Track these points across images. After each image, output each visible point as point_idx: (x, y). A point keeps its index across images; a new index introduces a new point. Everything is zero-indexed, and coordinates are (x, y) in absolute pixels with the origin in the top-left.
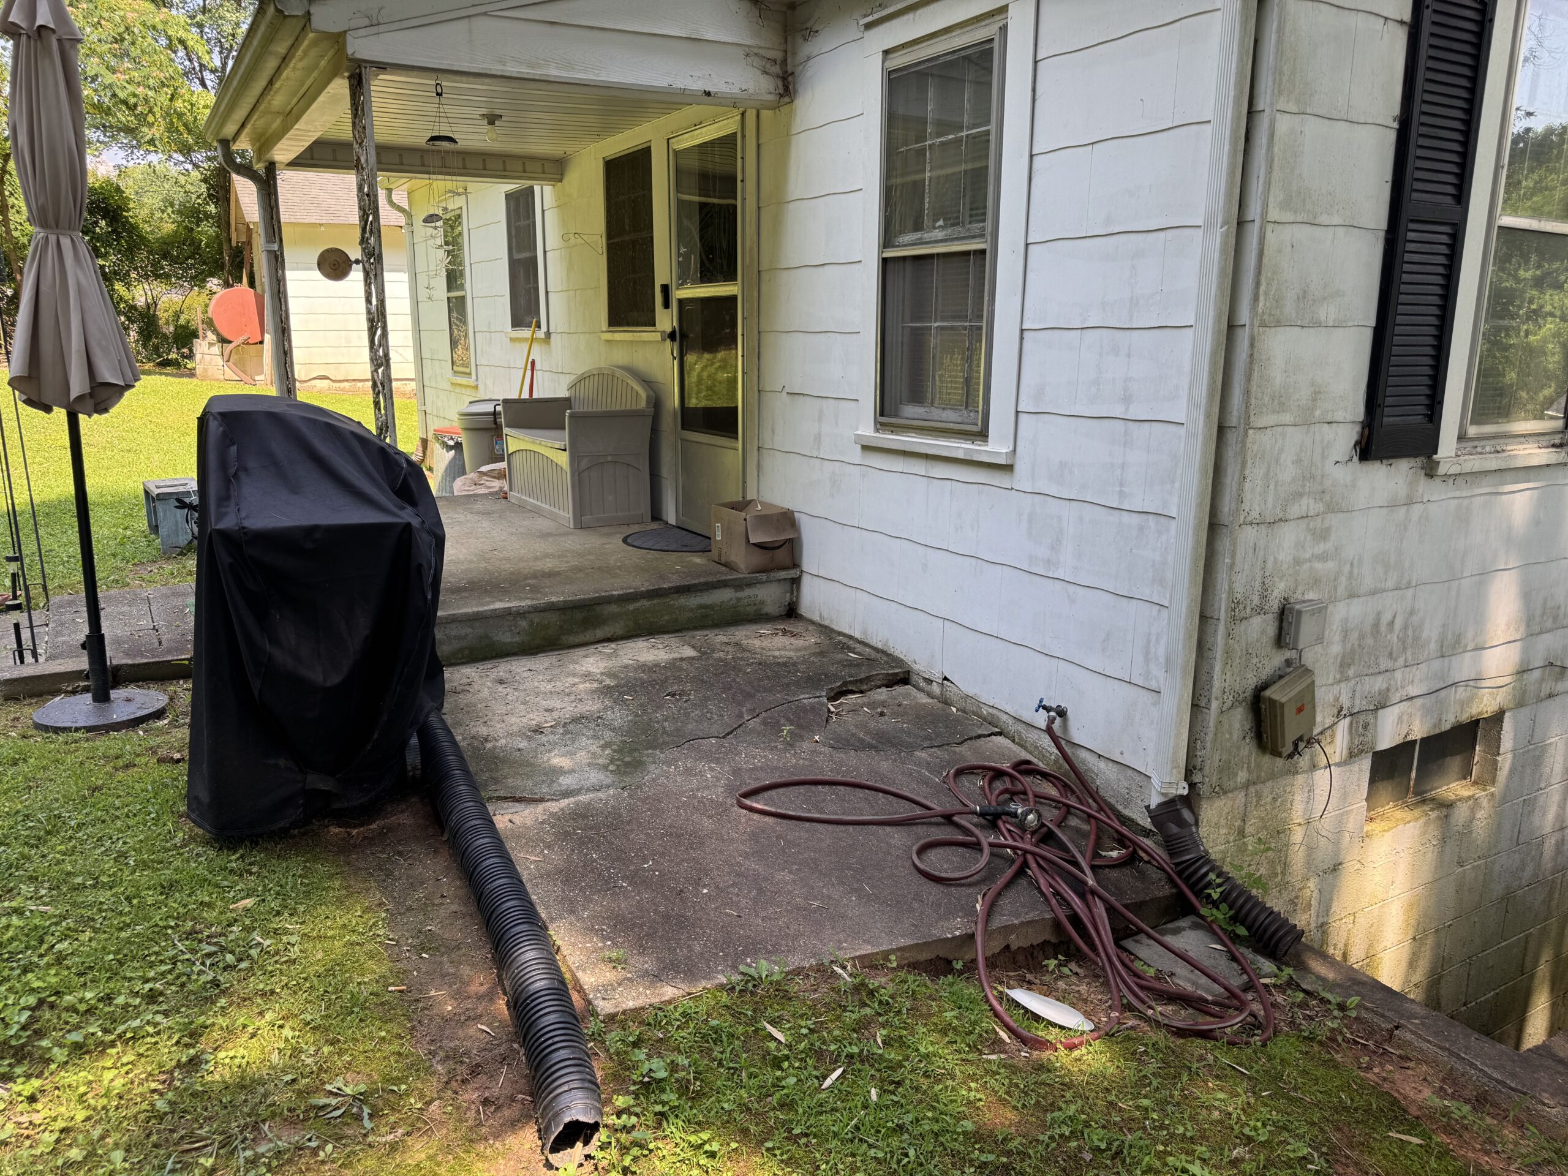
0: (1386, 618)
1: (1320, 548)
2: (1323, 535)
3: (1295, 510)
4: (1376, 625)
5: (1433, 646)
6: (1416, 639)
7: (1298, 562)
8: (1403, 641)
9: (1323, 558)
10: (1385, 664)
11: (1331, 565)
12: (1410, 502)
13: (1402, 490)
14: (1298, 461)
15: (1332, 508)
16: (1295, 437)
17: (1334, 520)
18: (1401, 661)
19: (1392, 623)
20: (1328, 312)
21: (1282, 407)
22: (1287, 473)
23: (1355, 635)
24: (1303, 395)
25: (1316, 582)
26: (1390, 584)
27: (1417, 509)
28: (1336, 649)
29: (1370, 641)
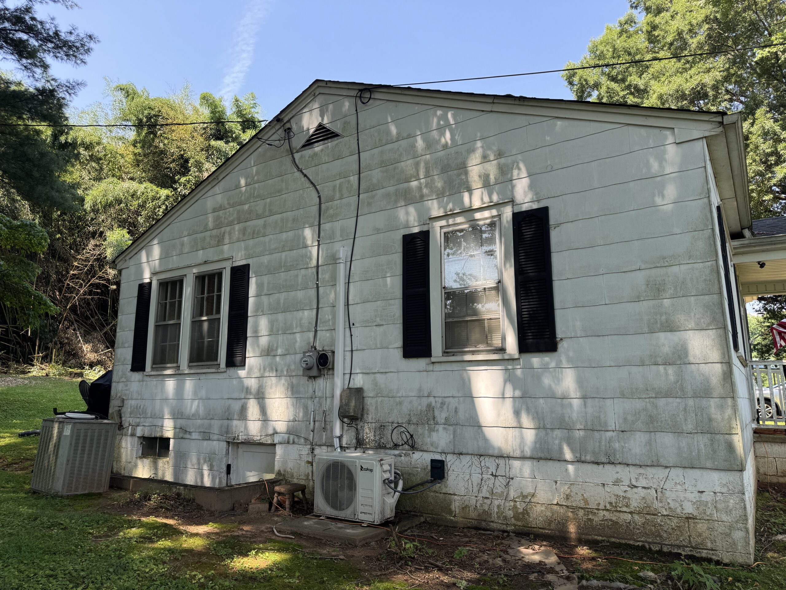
0: (139, 406)
1: (126, 388)
2: (126, 386)
3: (122, 380)
4: (137, 406)
5: (149, 415)
6: (145, 412)
7: (122, 390)
8: (143, 411)
9: (126, 390)
10: (139, 416)
11: (128, 392)
12: (143, 381)
13: (141, 379)
14: (122, 371)
15: (127, 381)
16: (121, 367)
17: (129, 383)
18: (142, 416)
19: (140, 407)
20: (126, 345)
21: (119, 362)
22: (120, 373)
23: (132, 408)
24: (123, 359)
25: (125, 395)
26: (139, 398)
27: (145, 383)
28: (129, 410)
29: (135, 410)
